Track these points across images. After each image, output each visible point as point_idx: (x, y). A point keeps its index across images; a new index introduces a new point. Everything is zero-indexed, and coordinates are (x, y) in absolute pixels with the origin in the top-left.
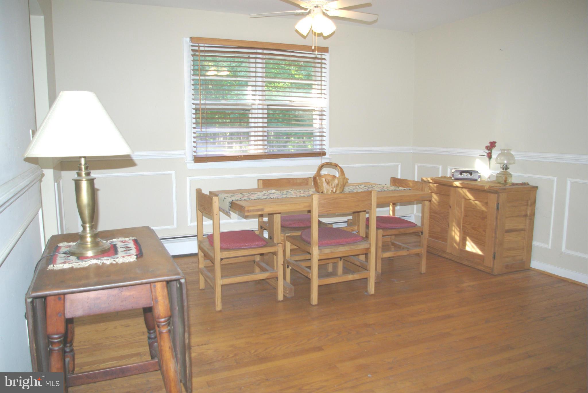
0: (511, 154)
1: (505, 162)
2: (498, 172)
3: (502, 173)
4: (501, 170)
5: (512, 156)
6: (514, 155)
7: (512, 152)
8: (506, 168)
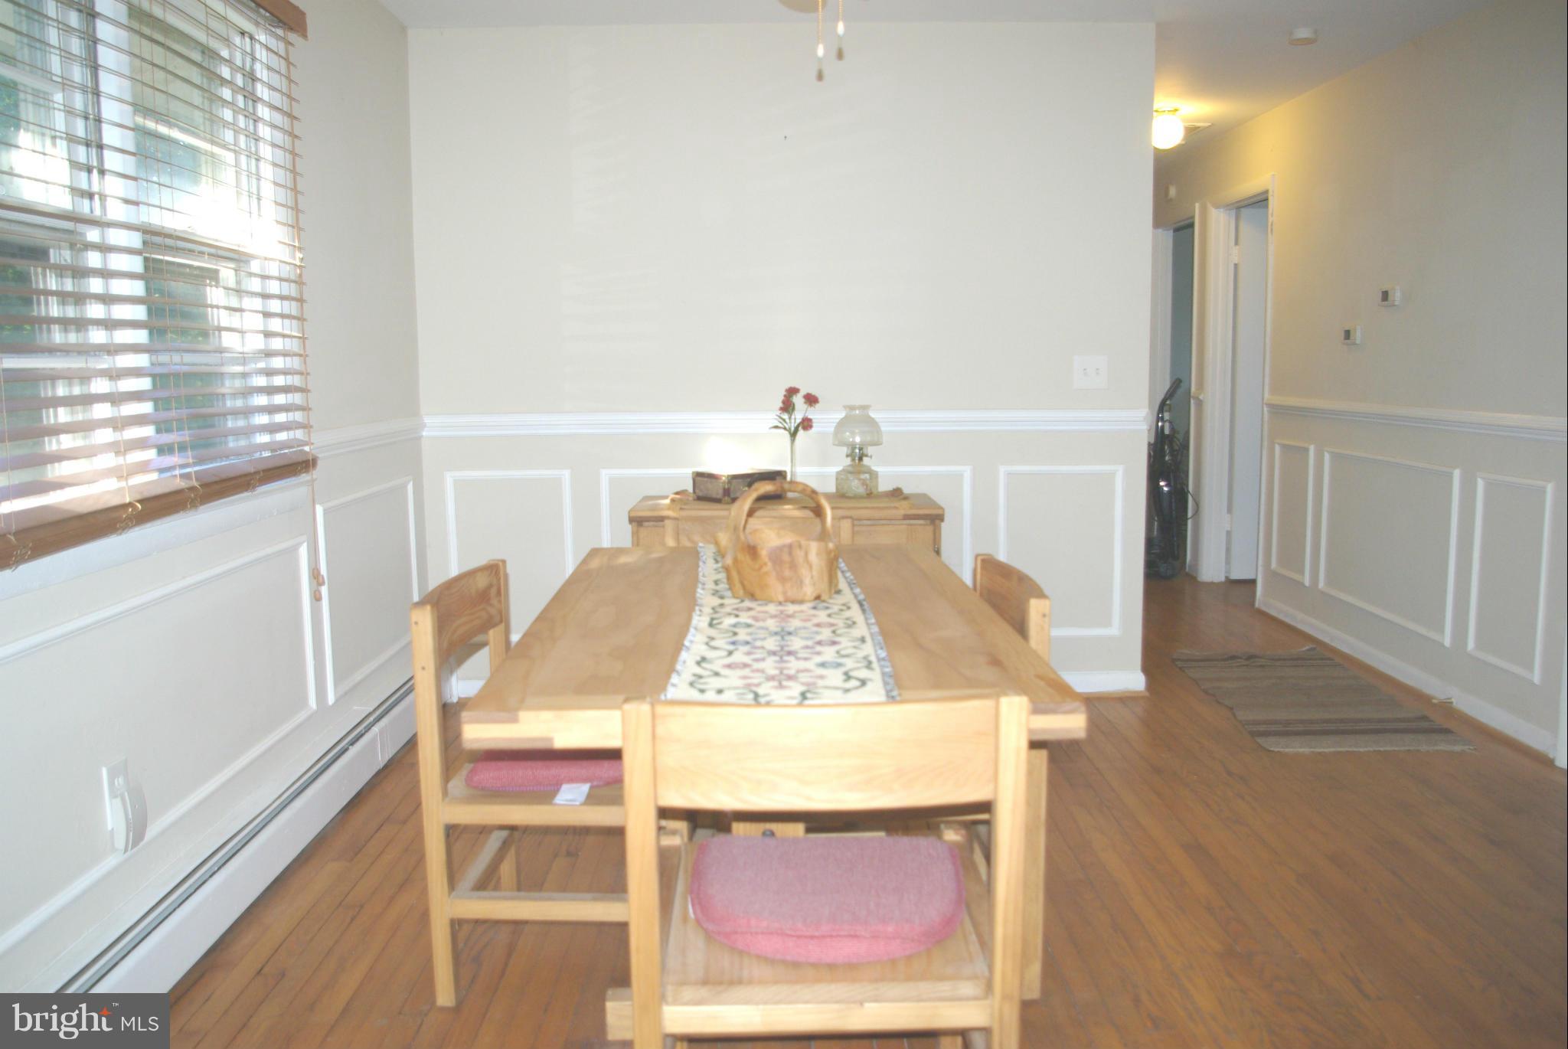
0: (870, 417)
1: (858, 439)
2: (840, 468)
3: (850, 469)
4: (848, 461)
5: (873, 423)
6: (877, 420)
7: (873, 414)
8: (858, 455)
